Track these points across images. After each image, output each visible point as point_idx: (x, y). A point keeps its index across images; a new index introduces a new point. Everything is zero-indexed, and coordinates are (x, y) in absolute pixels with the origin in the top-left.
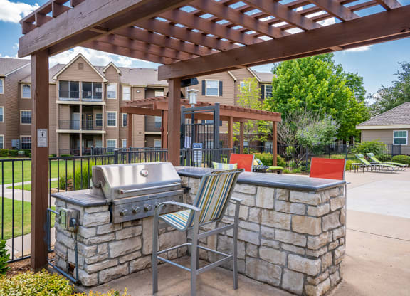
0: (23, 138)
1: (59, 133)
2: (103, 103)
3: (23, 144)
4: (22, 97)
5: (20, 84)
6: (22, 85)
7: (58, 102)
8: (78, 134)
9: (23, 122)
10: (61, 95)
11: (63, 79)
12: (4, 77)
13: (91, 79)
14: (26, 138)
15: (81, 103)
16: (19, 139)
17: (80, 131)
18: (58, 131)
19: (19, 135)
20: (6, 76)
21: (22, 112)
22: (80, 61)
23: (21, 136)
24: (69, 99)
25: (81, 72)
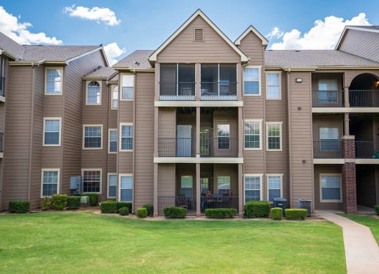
0: (85, 173)
1: (160, 165)
2: (240, 104)
3: (85, 184)
4: (87, 104)
5: (84, 81)
6: (88, 83)
7: (158, 104)
8: (194, 165)
9: (86, 146)
10: (163, 92)
11: (167, 59)
12: (64, 66)
13: (219, 57)
14: (90, 173)
15: (198, 104)
16: (80, 175)
17: (198, 160)
18: (157, 160)
19: (80, 167)
20: (67, 62)
21: (86, 128)
22: (198, 25)
23: (83, 170)
24: (177, 97)
25: (199, 44)
